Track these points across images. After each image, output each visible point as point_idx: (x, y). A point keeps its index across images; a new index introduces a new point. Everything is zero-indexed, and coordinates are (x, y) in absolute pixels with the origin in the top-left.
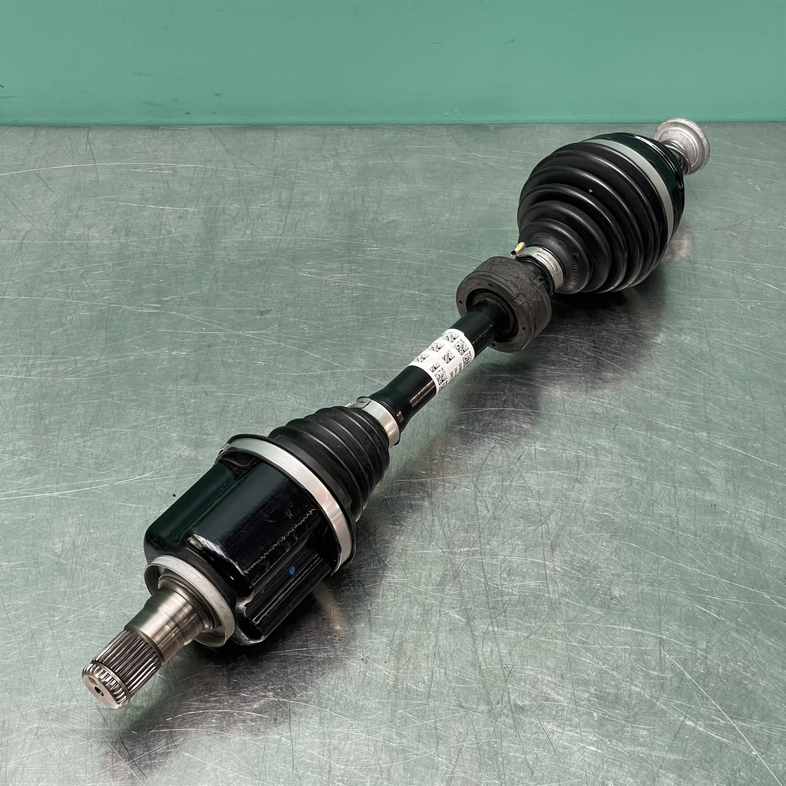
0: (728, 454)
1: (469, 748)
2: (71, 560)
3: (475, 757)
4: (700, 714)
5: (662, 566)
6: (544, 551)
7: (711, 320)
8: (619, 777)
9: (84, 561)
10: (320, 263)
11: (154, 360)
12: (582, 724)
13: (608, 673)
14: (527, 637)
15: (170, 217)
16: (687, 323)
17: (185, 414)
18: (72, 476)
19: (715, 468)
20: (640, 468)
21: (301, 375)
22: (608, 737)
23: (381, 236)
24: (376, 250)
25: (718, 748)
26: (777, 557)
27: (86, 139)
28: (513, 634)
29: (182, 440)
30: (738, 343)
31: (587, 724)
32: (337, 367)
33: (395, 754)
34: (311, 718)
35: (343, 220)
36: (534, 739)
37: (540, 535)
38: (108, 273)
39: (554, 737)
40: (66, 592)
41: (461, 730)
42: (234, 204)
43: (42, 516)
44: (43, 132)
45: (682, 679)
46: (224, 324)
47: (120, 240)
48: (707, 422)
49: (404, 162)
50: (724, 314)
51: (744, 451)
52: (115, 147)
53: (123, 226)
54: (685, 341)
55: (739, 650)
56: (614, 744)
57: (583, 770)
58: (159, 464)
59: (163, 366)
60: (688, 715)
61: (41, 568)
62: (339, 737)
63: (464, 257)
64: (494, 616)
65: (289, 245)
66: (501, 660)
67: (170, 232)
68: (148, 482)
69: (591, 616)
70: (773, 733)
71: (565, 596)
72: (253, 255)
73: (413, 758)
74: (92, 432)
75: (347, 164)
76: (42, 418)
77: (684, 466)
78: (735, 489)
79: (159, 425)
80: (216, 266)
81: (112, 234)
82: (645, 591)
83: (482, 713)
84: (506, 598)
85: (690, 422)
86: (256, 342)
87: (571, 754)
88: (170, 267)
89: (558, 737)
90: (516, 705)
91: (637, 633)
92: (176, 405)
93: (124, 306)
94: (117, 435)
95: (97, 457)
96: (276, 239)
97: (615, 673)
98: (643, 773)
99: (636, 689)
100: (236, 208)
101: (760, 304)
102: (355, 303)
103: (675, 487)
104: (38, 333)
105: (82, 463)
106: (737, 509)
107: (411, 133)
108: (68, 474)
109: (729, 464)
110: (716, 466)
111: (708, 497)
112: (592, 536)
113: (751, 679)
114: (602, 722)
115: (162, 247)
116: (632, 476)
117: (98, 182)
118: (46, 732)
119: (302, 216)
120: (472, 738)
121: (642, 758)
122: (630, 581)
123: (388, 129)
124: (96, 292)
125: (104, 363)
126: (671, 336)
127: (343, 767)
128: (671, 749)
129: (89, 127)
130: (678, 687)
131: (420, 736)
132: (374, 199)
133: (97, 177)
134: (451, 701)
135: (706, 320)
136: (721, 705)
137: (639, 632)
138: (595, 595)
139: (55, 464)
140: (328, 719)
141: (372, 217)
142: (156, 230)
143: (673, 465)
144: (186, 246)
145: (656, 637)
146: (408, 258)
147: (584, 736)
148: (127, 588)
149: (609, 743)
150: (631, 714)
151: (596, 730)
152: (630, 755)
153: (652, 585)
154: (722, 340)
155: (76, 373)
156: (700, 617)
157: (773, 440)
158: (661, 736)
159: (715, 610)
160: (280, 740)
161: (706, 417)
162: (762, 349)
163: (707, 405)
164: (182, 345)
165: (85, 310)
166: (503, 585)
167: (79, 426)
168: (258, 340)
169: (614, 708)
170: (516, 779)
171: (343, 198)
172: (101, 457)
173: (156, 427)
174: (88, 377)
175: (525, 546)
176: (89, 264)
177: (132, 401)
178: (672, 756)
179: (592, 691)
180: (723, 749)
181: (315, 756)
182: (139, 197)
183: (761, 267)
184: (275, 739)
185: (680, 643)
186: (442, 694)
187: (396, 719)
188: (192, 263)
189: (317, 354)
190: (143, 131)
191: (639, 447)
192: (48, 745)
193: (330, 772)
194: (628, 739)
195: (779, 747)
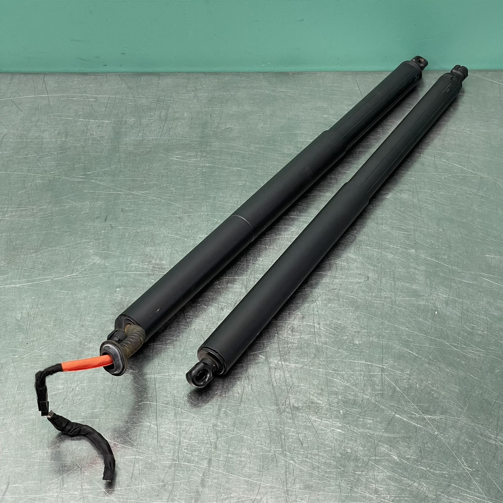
0: (427, 262)
1: (264, 430)
2: (26, 323)
3: (268, 436)
4: (404, 411)
5: (385, 326)
6: (314, 318)
7: (420, 185)
8: (354, 447)
9: (34, 323)
10: (184, 152)
11: (81, 208)
12: (333, 417)
13: (350, 388)
14: (302, 367)
15: (93, 126)
16: (406, 187)
17: (98, 239)
18: (29, 275)
19: (419, 270)
20: (374, 270)
21: (170, 217)
22: (349, 424)
23: (221, 137)
24: (218, 145)
25: (415, 430)
26: (455, 321)
27: (43, 80)
28: (293, 365)
29: (96, 254)
30: (436, 198)
31: (337, 417)
32: (192, 212)
33: (219, 434)
34: (169, 413)
35: (198, 128)
36: (304, 425)
37: (312, 309)
38: (54, 158)
39: (316, 424)
40: (23, 341)
41: (260, 420)
42: (133, 118)
43: (9, 298)
44: (17, 77)
45: (394, 391)
46: (124, 187)
47: (62, 139)
48: (416, 243)
49: (237, 94)
50: (428, 182)
51: (437, 260)
52: (60, 85)
53: (64, 131)
54: (404, 197)
55: (429, 374)
56: (352, 428)
57: (333, 443)
58: (82, 268)
59: (86, 212)
60: (397, 412)
61: (8, 328)
62: (186, 424)
63: (271, 148)
64: (282, 355)
65: (165, 142)
66: (286, 381)
67: (92, 135)
68: (75, 278)
69: (341, 355)
70: (448, 421)
71: (326, 344)
72: (143, 148)
73: (230, 436)
74: (41, 250)
75: (202, 95)
76: (11, 242)
77: (401, 269)
78: (431, 282)
79: (83, 245)
80: (120, 154)
81: (57, 136)
82: (374, 341)
83: (273, 410)
84: (290, 345)
85: (405, 244)
86: (143, 197)
87: (326, 434)
88: (92, 155)
89: (318, 424)
90: (293, 406)
91: (368, 365)
92: (93, 234)
93: (63, 177)
94: (57, 251)
95: (44, 264)
96: (157, 138)
97: (354, 388)
98: (369, 444)
99: (367, 397)
100: (133, 121)
101: (450, 176)
102: (204, 175)
103: (395, 281)
104: (10, 193)
105: (35, 268)
106: (431, 294)
107: (241, 77)
108: (26, 274)
109: (428, 268)
110: (420, 269)
111: (414, 287)
112: (344, 310)
113: (436, 391)
114: (345, 416)
115: (88, 143)
116: (369, 275)
117: (50, 106)
118: (8, 421)
119: (174, 125)
120: (266, 424)
121: (369, 436)
122: (366, 335)
123: (227, 74)
124: (46, 169)
125: (50, 210)
126: (395, 194)
127: (188, 441)
128: (386, 431)
129: (45, 74)
130: (392, 396)
131: (234, 423)
132: (217, 115)
133: (49, 102)
134: (255, 404)
135: (417, 185)
136: (417, 406)
137: (369, 364)
138: (344, 343)
139: (18, 268)
140: (179, 414)
141: (216, 125)
142: (84, 133)
143: (394, 269)
144: (102, 142)
145: (380, 367)
146: (237, 149)
147: (334, 423)
148: (60, 339)
149: (349, 427)
150: (363, 411)
151: (341, 420)
152: (361, 434)
153: (378, 337)
154: (426, 196)
155: (33, 216)
156: (407, 355)
157: (455, 254)
158: (381, 423)
159: (416, 351)
160: (150, 426)
161: (415, 241)
162: (451, 201)
163: (415, 234)
164: (97, 199)
165: (40, 179)
166: (288, 337)
167: (34, 246)
168: (144, 196)
169: (353, 407)
170: (292, 448)
171: (199, 115)
172: (46, 264)
173: (81, 246)
174: (40, 218)
175: (303, 315)
176: (42, 153)
177: (66, 232)
178: (386, 435)
179: (340, 398)
180: (417, 430)
181: (172, 435)
182: (75, 114)
183: (452, 154)
184: (147, 425)
185: (394, 370)
186: (249, 400)
187: (221, 414)
188: (106, 152)
189: (180, 204)
190: (77, 76)
191: (374, 258)
192: (9, 429)
193: (180, 444)
194: (361, 425)
195: (452, 430)
